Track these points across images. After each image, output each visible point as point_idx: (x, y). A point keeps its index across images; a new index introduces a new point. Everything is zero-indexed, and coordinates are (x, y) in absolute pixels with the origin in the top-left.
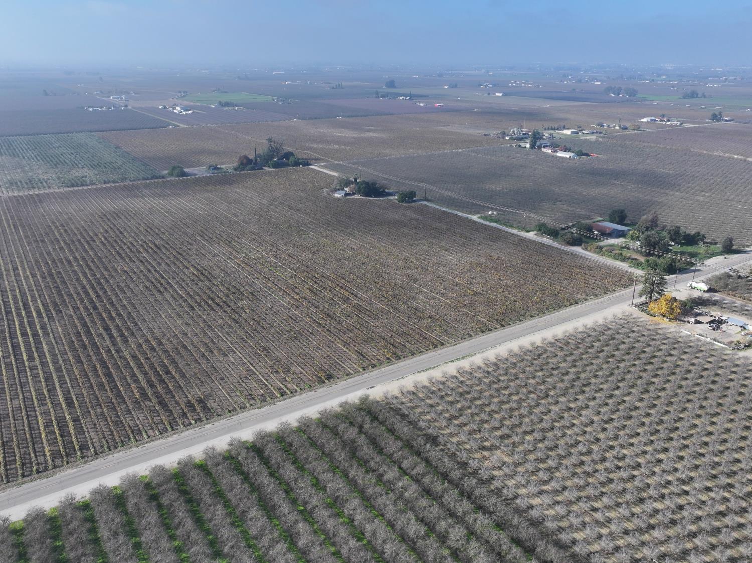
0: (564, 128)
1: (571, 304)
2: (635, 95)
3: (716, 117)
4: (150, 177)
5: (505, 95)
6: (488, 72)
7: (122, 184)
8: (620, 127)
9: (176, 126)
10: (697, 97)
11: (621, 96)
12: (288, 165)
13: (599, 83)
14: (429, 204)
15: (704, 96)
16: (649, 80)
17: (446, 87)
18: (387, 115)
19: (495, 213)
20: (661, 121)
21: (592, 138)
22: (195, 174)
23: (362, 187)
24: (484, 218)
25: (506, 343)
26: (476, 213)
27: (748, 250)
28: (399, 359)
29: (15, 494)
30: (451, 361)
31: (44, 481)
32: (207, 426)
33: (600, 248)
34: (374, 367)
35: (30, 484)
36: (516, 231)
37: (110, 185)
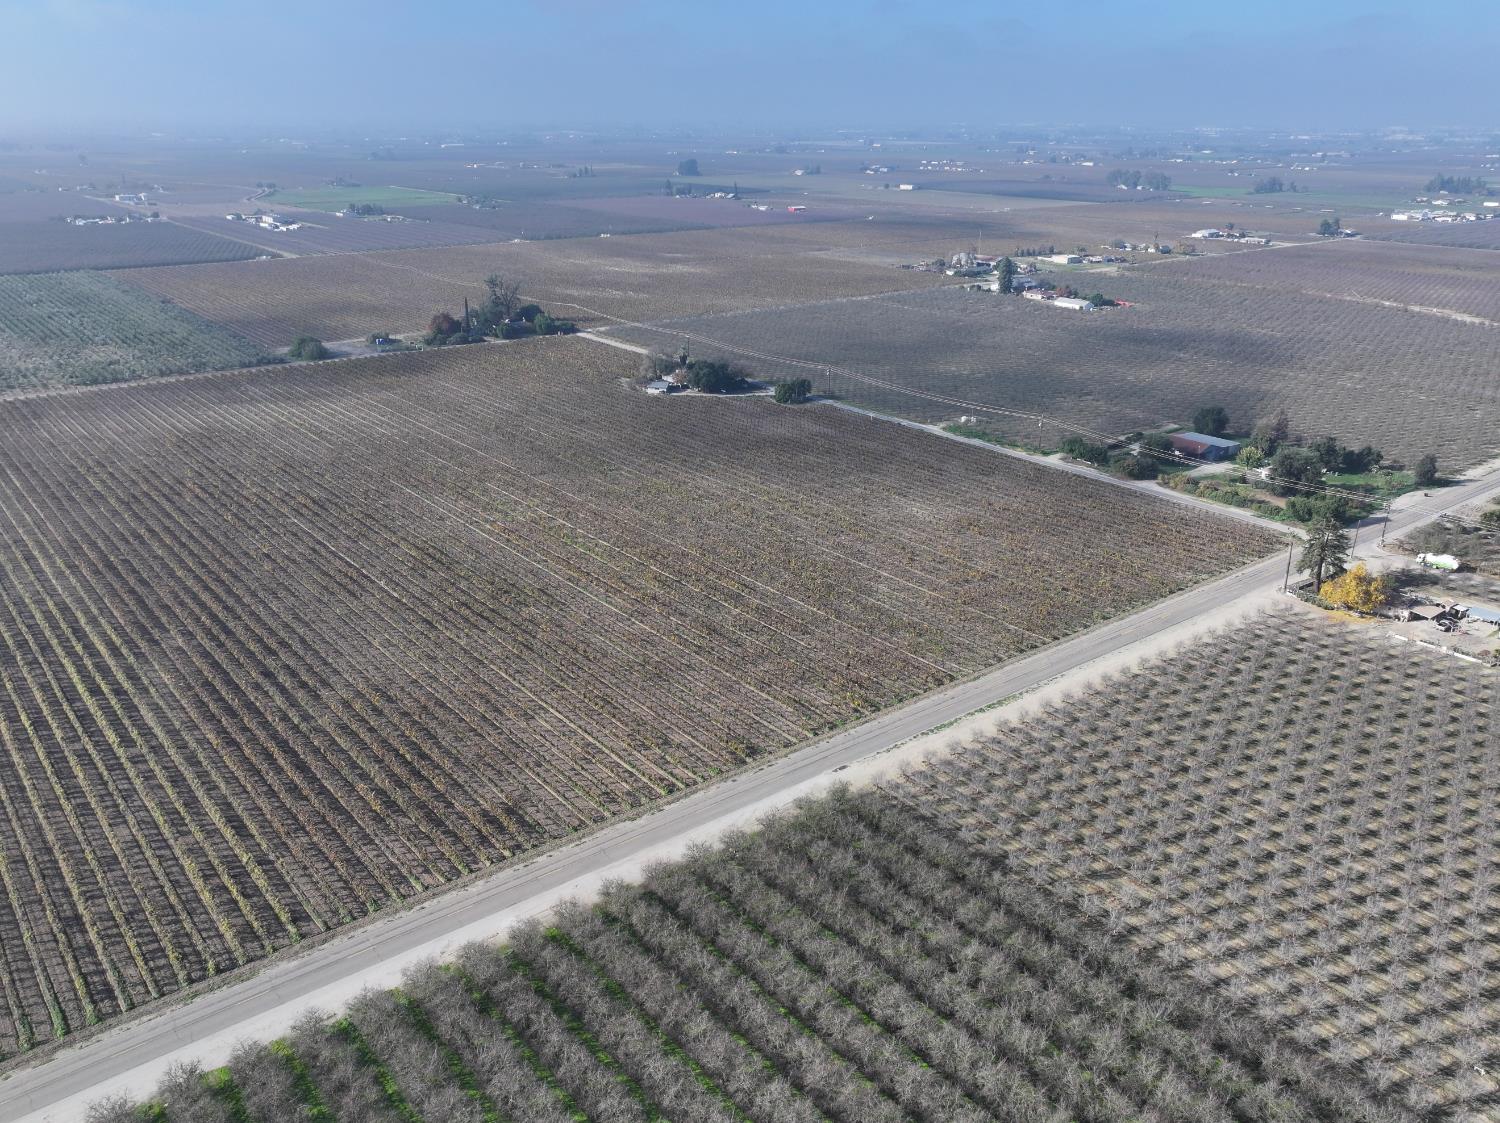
0: (1052, 252)
1: (1171, 592)
2: (1165, 187)
3: (1329, 229)
4: (254, 360)
5: (918, 187)
6: (872, 142)
7: (200, 376)
8: (1157, 248)
9: (274, 256)
10: (1281, 190)
11: (1139, 188)
12: (531, 332)
13: (1091, 164)
14: (838, 405)
15: (1294, 188)
17: (799, 173)
18: (699, 228)
19: (973, 419)
20: (1229, 236)
21: (1112, 270)
22: (347, 354)
23: (701, 373)
24: (956, 429)
25: (1074, 670)
26: (935, 420)
27: (1462, 478)
28: (877, 710)
29: (185, 1018)
30: (979, 711)
31: (238, 988)
32: (538, 859)
33: (1193, 483)
34: (833, 727)
35: (209, 995)
36: (1023, 454)
37: (174, 379)
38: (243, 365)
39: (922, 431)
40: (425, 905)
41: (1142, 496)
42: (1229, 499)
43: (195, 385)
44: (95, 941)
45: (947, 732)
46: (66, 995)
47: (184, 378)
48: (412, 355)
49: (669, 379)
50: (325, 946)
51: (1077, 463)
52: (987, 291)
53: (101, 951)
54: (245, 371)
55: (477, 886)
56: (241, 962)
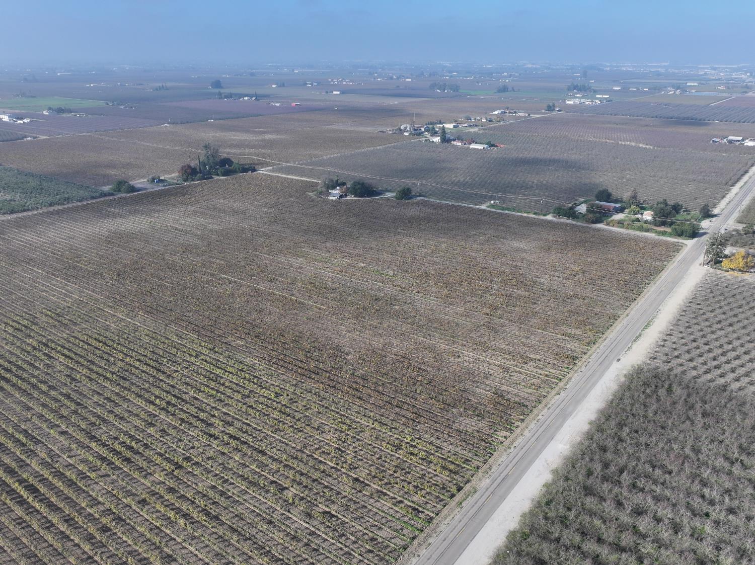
0: (441, 123)
1: (660, 270)
2: (457, 91)
3: (550, 108)
5: (343, 93)
6: (293, 70)
8: (487, 119)
9: (34, 138)
10: (507, 91)
11: (446, 91)
12: (235, 172)
13: (410, 80)
16: (447, 76)
17: (274, 86)
18: (258, 116)
19: (497, 202)
20: (510, 113)
22: (146, 189)
24: (492, 207)
25: (661, 308)
26: (481, 203)
27: (715, 213)
28: (603, 334)
29: (469, 513)
30: (644, 328)
31: (476, 496)
32: (538, 418)
33: (621, 223)
34: (594, 343)
35: (466, 502)
36: (534, 216)
37: (60, 207)
38: (93, 198)
39: (478, 209)
40: (514, 445)
41: (599, 230)
42: (641, 229)
43: (76, 209)
44: (379, 488)
45: (642, 339)
46: (398, 514)
47: (66, 206)
48: (182, 187)
49: (337, 192)
50: (492, 471)
51: (561, 218)
52: (433, 142)
53: (388, 493)
54: (98, 200)
55: (526, 433)
56: (462, 485)
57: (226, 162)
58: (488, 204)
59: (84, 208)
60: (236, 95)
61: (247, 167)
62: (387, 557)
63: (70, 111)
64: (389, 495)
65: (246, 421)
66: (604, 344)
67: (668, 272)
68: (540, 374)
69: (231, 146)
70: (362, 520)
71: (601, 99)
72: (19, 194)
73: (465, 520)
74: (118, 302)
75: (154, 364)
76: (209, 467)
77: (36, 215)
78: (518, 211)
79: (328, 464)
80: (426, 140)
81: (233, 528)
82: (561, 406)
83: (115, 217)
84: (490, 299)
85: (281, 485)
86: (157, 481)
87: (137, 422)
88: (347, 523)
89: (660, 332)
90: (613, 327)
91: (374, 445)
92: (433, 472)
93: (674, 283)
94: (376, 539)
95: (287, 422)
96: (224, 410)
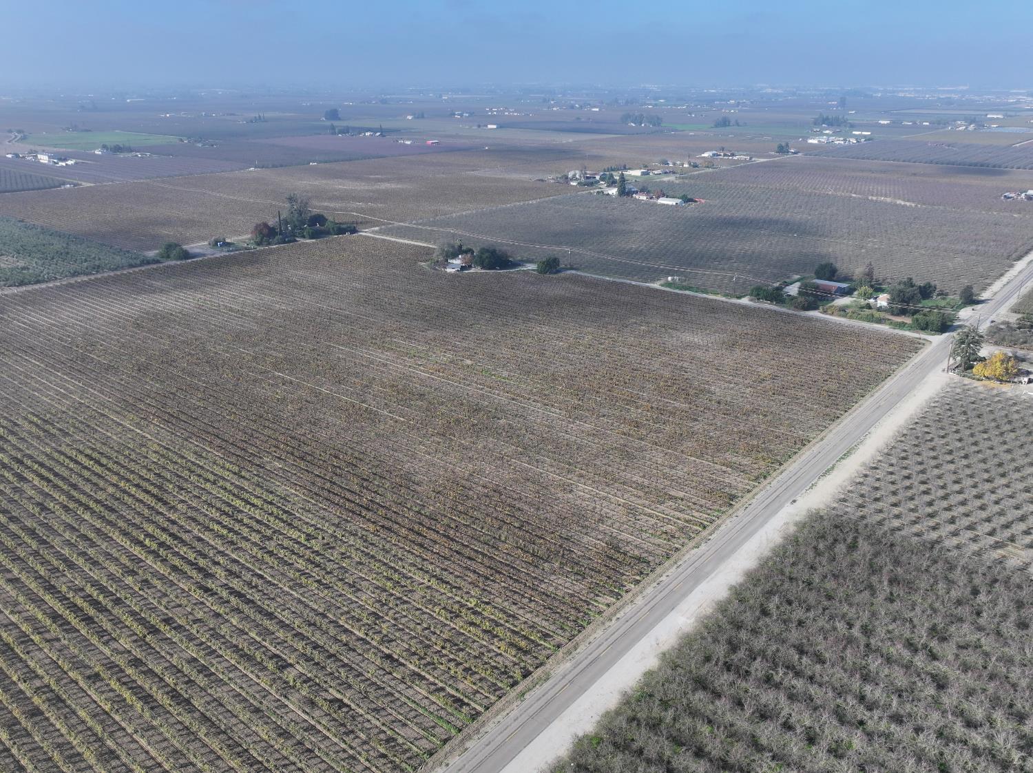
0: (625, 168)
2: (659, 124)
4: (138, 262)
5: (500, 127)
6: (441, 96)
7: (99, 276)
8: (690, 164)
9: (75, 185)
11: (643, 125)
12: (327, 233)
13: (597, 110)
15: (738, 124)
16: (650, 104)
17: (410, 117)
18: (377, 157)
19: (676, 278)
20: (725, 155)
21: (671, 178)
22: (203, 255)
24: (668, 285)
25: (872, 429)
26: (653, 280)
27: (983, 299)
28: (781, 464)
29: (530, 709)
30: (842, 458)
31: (546, 685)
32: (661, 579)
33: (843, 310)
34: (765, 477)
35: (532, 693)
36: (724, 299)
37: (85, 278)
38: (131, 266)
39: (648, 287)
40: (618, 616)
41: (809, 319)
42: (871, 319)
43: (105, 281)
44: (416, 670)
45: (834, 473)
46: (432, 707)
47: (92, 277)
48: (253, 253)
49: (457, 262)
50: (578, 651)
51: (761, 302)
52: (608, 194)
53: (427, 676)
54: (137, 269)
55: (639, 601)
56: (531, 669)
57: (319, 219)
58: (662, 282)
59: (116, 280)
60: (354, 129)
61: (344, 226)
62: (404, 765)
63: (130, 150)
64: (428, 680)
65: (259, 572)
66: (779, 478)
67: (895, 379)
68: (678, 519)
69: (330, 199)
70: (383, 713)
71: (857, 138)
72: (35, 260)
73: (524, 717)
74: (128, 407)
75: (155, 491)
76: (194, 632)
77: (51, 288)
78: (703, 292)
79: (355, 634)
80: (598, 192)
81: (206, 717)
82: (696, 564)
83: (154, 292)
84: (634, 413)
85: (285, 660)
86: (121, 649)
87: (113, 568)
88: (361, 716)
89: (864, 464)
90: (797, 455)
91: (425, 610)
92: (496, 650)
93: (901, 395)
94: (394, 740)
95: (314, 574)
96: (234, 556)
